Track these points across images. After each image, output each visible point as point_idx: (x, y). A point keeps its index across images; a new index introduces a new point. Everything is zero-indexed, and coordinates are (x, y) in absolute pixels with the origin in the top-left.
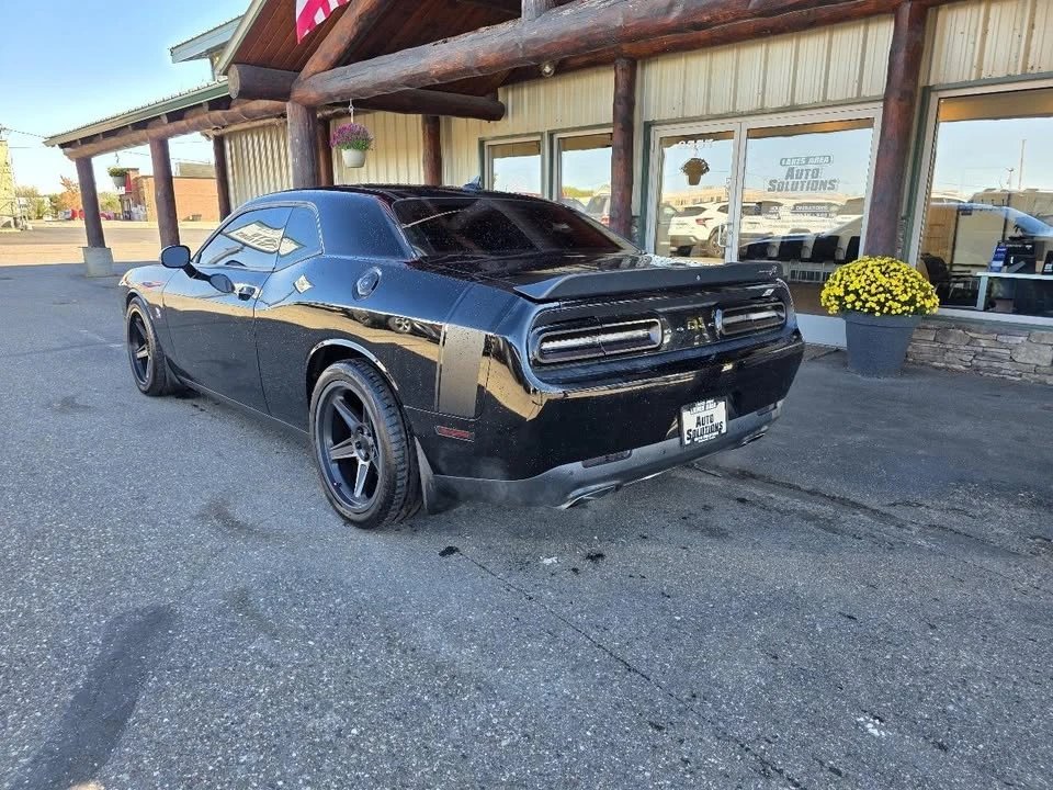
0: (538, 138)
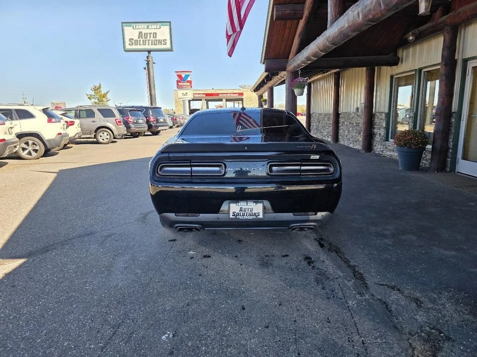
0: (414, 73)
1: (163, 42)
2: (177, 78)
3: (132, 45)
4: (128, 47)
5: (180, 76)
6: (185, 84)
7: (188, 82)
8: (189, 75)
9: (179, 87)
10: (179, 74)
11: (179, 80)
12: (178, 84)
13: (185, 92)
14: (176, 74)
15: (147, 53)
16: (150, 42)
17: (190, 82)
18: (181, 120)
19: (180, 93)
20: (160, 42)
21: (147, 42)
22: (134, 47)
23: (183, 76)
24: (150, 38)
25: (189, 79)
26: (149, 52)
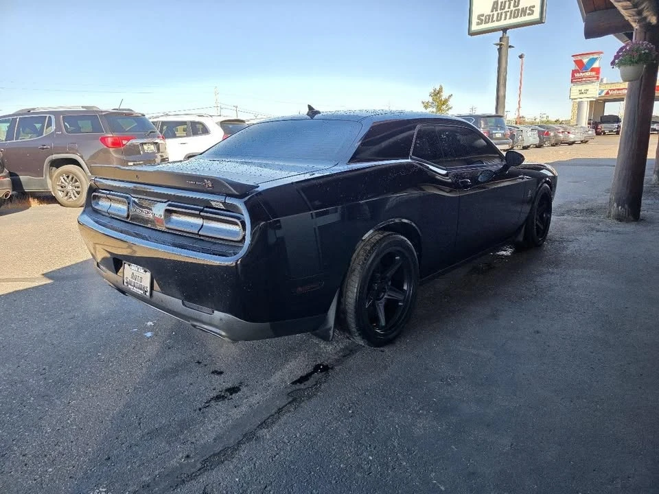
1: (528, 11)
2: (573, 66)
3: (481, 24)
4: (475, 28)
5: (579, 63)
6: (587, 74)
7: (593, 70)
8: (596, 59)
9: (574, 80)
10: (579, 58)
11: (577, 68)
12: (573, 76)
13: (583, 88)
14: (574, 59)
15: (502, 32)
16: (508, 14)
17: (597, 70)
18: (561, 135)
19: (576, 89)
20: (524, 12)
21: (504, 15)
22: (484, 26)
23: (585, 60)
24: (509, 8)
25: (596, 65)
26: (505, 30)
